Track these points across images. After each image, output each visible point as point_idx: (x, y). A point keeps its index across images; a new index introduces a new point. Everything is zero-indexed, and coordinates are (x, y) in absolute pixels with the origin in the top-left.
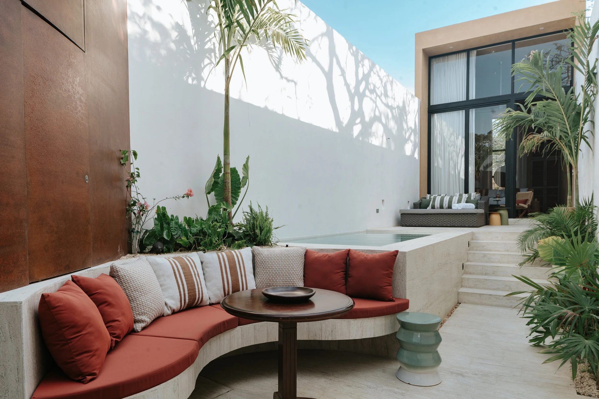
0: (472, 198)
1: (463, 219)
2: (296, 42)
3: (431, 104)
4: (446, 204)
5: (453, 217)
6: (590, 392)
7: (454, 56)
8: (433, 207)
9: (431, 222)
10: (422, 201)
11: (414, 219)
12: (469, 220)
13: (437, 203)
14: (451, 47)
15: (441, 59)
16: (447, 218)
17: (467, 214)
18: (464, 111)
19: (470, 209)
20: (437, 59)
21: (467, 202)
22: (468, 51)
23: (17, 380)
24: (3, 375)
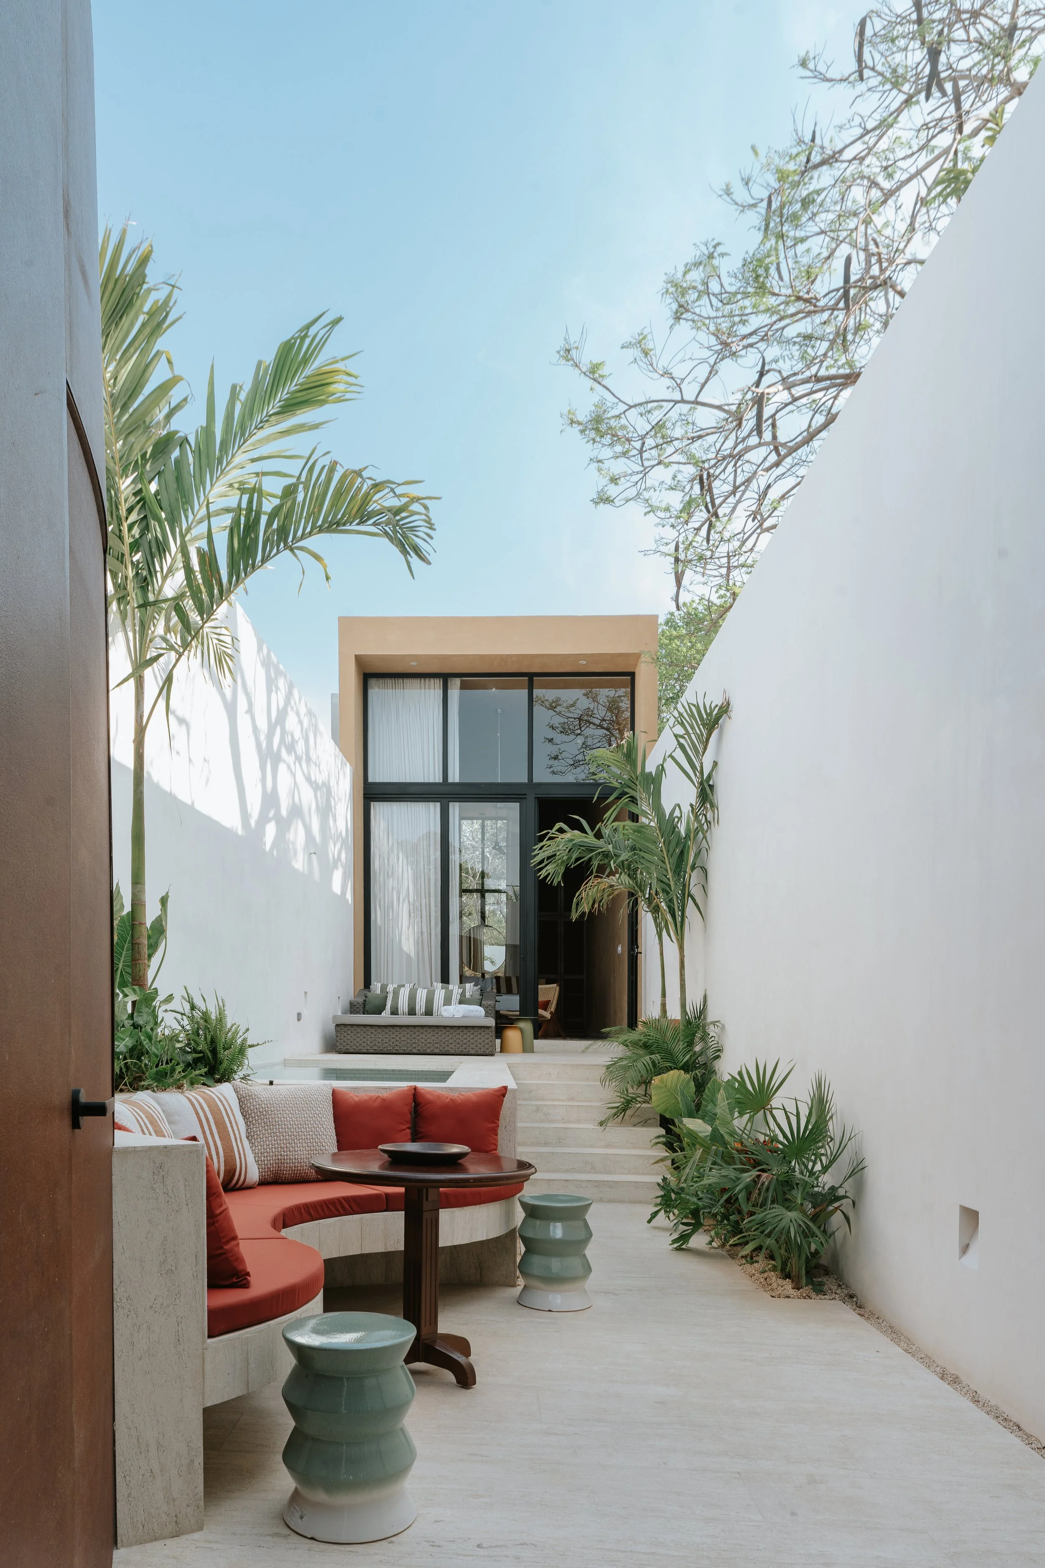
0: (468, 995)
1: (466, 1039)
2: (217, 642)
3: (370, 780)
4: (420, 1006)
5: (445, 1034)
6: (786, 1293)
7: (416, 682)
8: (394, 1012)
9: (400, 1043)
10: (366, 997)
11: (364, 1037)
12: (476, 1041)
13: (403, 1004)
14: (414, 663)
15: (389, 681)
16: (433, 1036)
17: (473, 1027)
18: (438, 804)
19: (478, 1017)
20: (381, 680)
21: (461, 1002)
22: (445, 678)
23: (195, 1275)
24: (173, 1268)
